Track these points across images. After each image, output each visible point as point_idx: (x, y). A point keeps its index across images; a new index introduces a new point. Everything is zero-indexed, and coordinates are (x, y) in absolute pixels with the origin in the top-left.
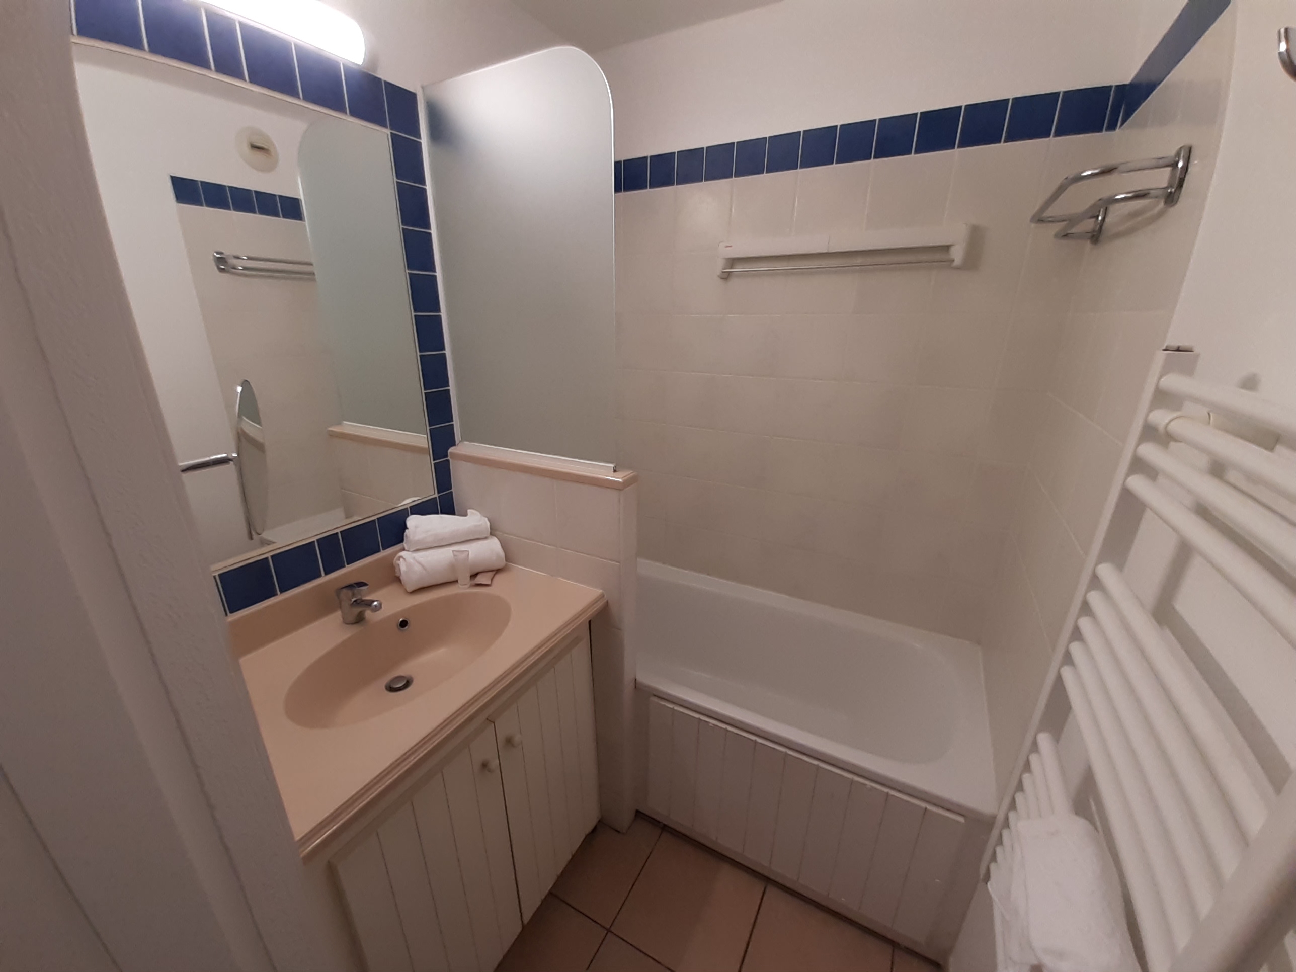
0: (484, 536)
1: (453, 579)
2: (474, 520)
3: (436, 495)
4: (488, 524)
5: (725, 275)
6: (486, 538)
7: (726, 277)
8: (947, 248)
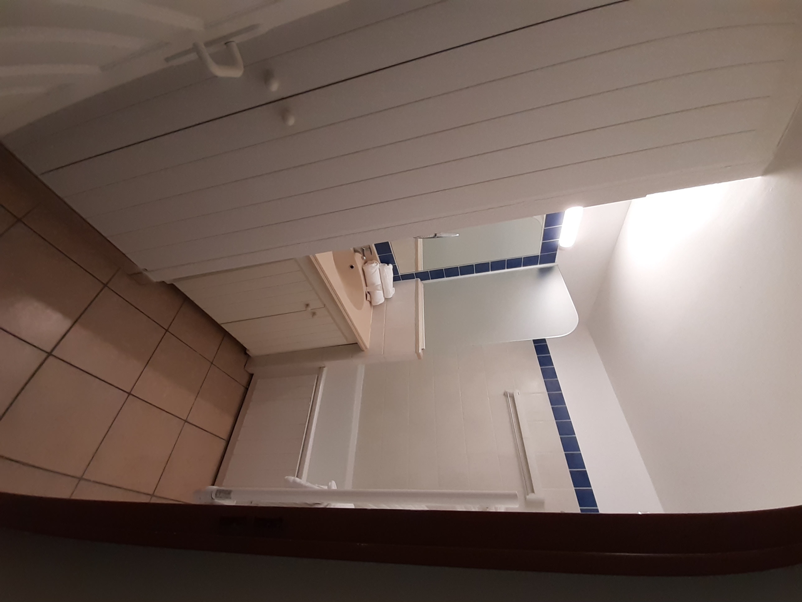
0: (385, 295)
1: (367, 285)
2: (391, 291)
3: (400, 274)
4: (390, 297)
5: (506, 394)
6: (384, 296)
7: (505, 394)
8: (533, 491)
